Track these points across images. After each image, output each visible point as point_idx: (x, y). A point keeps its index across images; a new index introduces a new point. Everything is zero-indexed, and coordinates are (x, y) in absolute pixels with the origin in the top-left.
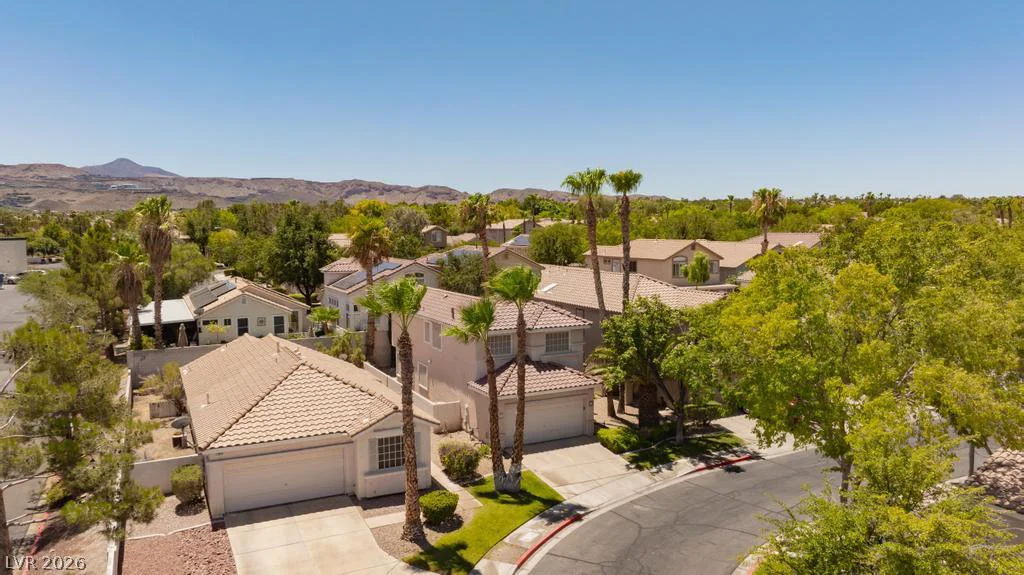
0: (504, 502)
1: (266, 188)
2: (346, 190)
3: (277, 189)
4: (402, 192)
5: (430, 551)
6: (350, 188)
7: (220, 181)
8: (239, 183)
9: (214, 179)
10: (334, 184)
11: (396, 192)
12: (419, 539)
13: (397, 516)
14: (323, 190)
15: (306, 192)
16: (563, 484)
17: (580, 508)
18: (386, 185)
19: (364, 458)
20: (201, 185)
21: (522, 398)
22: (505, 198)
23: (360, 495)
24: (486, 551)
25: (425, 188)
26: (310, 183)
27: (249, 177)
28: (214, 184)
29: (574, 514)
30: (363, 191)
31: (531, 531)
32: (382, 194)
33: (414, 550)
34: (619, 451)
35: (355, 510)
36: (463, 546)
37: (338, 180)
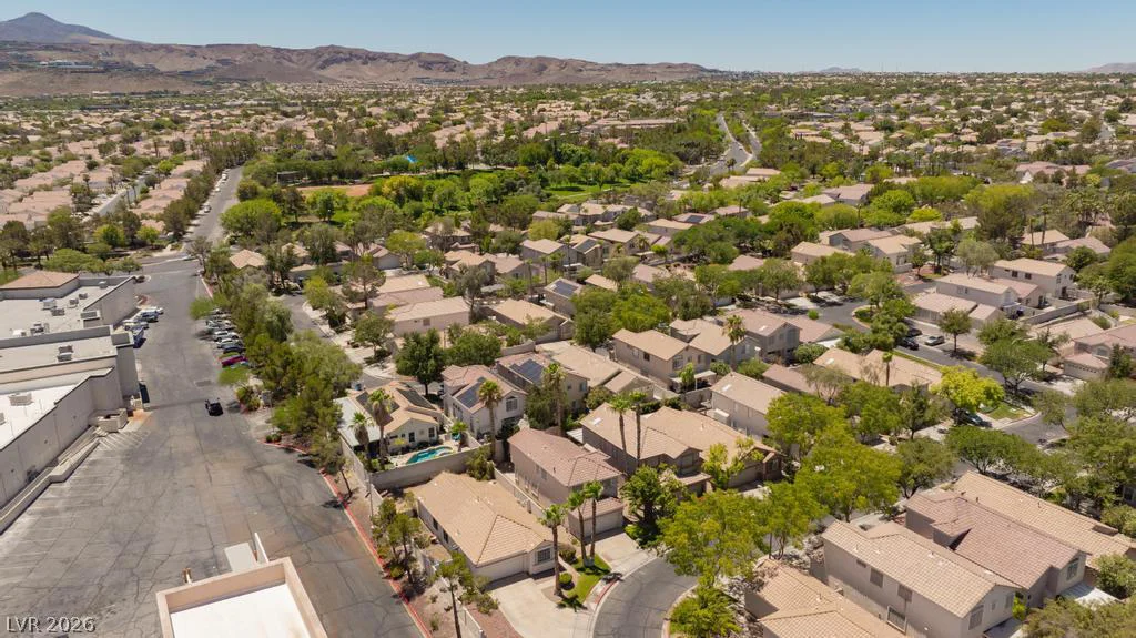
0: (588, 574)
1: (224, 57)
2: (323, 59)
3: (239, 58)
4: (389, 60)
5: (565, 599)
6: (327, 56)
7: (169, 49)
8: (193, 51)
9: (162, 46)
10: (307, 51)
11: (382, 61)
12: (561, 595)
13: (551, 582)
14: (294, 58)
15: (275, 61)
16: (610, 560)
17: (618, 574)
18: (370, 52)
19: (533, 559)
20: (146, 53)
21: (594, 517)
22: (510, 69)
23: (531, 572)
24: (585, 597)
25: (416, 57)
26: (278, 50)
27: (204, 44)
28: (162, 52)
29: (617, 577)
30: (341, 60)
31: (600, 587)
32: (365, 63)
33: (560, 600)
34: (634, 539)
35: (530, 580)
36: (577, 596)
37: (311, 46)
